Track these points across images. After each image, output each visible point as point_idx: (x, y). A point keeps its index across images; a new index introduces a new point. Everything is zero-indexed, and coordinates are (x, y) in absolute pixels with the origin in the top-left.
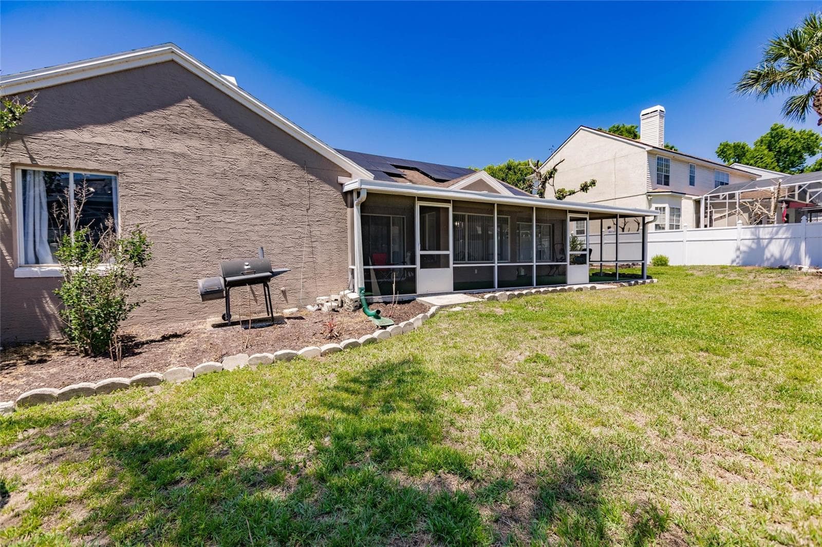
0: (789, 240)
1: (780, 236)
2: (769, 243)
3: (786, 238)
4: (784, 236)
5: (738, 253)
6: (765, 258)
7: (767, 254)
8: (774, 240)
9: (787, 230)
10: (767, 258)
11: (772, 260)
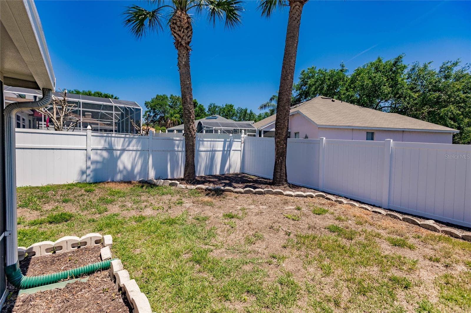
0: (139, 153)
1: (131, 148)
2: (121, 155)
3: (137, 151)
4: (135, 148)
5: (89, 163)
6: (118, 170)
7: (120, 166)
8: (126, 152)
9: (138, 142)
10: (119, 170)
11: (125, 173)
